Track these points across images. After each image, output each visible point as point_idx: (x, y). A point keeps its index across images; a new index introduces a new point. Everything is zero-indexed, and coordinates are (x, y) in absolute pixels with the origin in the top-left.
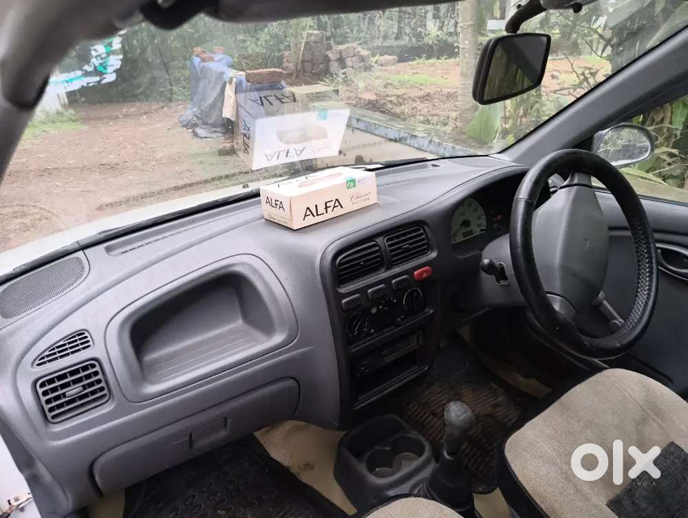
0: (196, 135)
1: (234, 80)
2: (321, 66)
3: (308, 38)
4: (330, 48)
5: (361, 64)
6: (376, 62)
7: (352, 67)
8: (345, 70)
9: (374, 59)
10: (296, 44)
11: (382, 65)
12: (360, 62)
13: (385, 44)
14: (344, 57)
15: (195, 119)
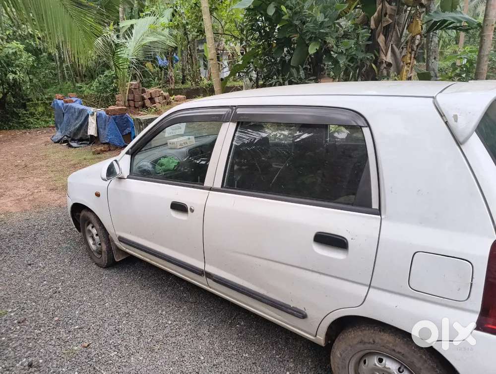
0: (70, 146)
1: (95, 113)
2: (140, 103)
3: (130, 86)
4: (144, 91)
5: (164, 101)
6: (173, 99)
7: (159, 103)
8: (155, 105)
9: (172, 98)
10: (124, 90)
11: (177, 101)
12: (163, 100)
13: (176, 87)
14: (153, 97)
15: (66, 137)
